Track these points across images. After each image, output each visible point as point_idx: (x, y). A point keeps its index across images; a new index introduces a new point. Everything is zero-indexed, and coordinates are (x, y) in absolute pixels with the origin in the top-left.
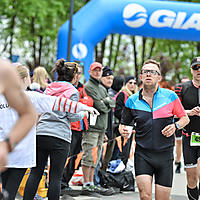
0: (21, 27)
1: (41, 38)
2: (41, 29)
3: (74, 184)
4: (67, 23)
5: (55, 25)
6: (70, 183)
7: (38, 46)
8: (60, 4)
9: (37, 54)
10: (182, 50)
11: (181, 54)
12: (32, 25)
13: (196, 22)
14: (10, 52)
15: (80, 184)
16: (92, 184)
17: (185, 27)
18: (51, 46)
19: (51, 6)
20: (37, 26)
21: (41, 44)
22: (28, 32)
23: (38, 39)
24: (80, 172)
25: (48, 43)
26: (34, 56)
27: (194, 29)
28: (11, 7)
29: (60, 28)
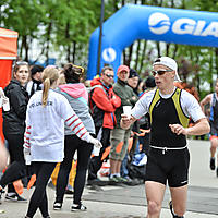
0: (57, 33)
1: (75, 43)
2: (75, 35)
3: (103, 175)
4: (98, 30)
5: (87, 31)
6: (98, 174)
7: (72, 50)
8: (92, 12)
9: (71, 57)
10: (202, 55)
11: (201, 58)
12: (67, 31)
13: (214, 30)
14: (47, 55)
15: (106, 175)
16: (119, 175)
17: (205, 34)
18: (84, 50)
19: (83, 14)
20: (71, 32)
21: (75, 49)
22: (64, 37)
23: (72, 44)
24: (107, 164)
25: (80, 48)
26: (68, 59)
27: (212, 36)
28: (48, 15)
29: (90, 35)
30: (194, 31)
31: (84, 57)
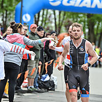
1: (7, 11)
2: (6, 7)
3: (24, 87)
4: (20, 3)
5: (14, 4)
6: (21, 87)
9: (5, 19)
10: (79, 17)
11: (79, 20)
15: (26, 87)
16: (33, 87)
18: (12, 15)
20: (4, 5)
21: (6, 14)
23: (5, 12)
24: (26, 81)
25: (10, 14)
26: (3, 20)
29: (16, 6)
30: (75, 4)
31: (12, 19)
